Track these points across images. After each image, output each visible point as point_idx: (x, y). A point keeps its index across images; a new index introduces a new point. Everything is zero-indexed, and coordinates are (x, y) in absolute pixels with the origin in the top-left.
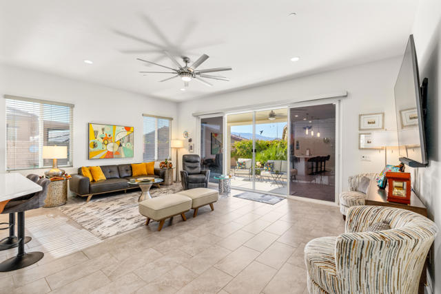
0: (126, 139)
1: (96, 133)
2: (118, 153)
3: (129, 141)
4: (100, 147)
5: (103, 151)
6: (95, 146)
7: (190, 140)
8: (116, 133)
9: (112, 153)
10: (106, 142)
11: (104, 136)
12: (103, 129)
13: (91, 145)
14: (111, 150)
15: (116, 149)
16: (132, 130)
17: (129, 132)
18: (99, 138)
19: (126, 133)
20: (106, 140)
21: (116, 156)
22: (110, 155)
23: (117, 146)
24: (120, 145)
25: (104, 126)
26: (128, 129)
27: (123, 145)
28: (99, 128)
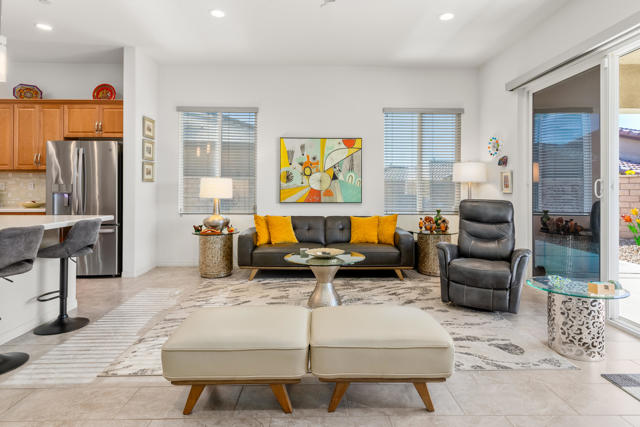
0: (346, 165)
1: (290, 154)
2: (329, 193)
3: (351, 169)
4: (297, 179)
5: (303, 188)
6: (289, 178)
7: (503, 162)
8: (326, 153)
9: (319, 192)
10: (308, 173)
11: (305, 160)
12: (302, 147)
13: (284, 176)
14: (316, 187)
15: (325, 186)
16: (357, 144)
17: (352, 151)
18: (295, 163)
19: (347, 152)
20: (309, 167)
21: (327, 199)
22: (314, 197)
23: (327, 179)
24: (335, 177)
25: (303, 141)
26: (349, 142)
27: (340, 177)
28: (295, 145)
